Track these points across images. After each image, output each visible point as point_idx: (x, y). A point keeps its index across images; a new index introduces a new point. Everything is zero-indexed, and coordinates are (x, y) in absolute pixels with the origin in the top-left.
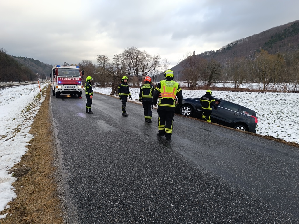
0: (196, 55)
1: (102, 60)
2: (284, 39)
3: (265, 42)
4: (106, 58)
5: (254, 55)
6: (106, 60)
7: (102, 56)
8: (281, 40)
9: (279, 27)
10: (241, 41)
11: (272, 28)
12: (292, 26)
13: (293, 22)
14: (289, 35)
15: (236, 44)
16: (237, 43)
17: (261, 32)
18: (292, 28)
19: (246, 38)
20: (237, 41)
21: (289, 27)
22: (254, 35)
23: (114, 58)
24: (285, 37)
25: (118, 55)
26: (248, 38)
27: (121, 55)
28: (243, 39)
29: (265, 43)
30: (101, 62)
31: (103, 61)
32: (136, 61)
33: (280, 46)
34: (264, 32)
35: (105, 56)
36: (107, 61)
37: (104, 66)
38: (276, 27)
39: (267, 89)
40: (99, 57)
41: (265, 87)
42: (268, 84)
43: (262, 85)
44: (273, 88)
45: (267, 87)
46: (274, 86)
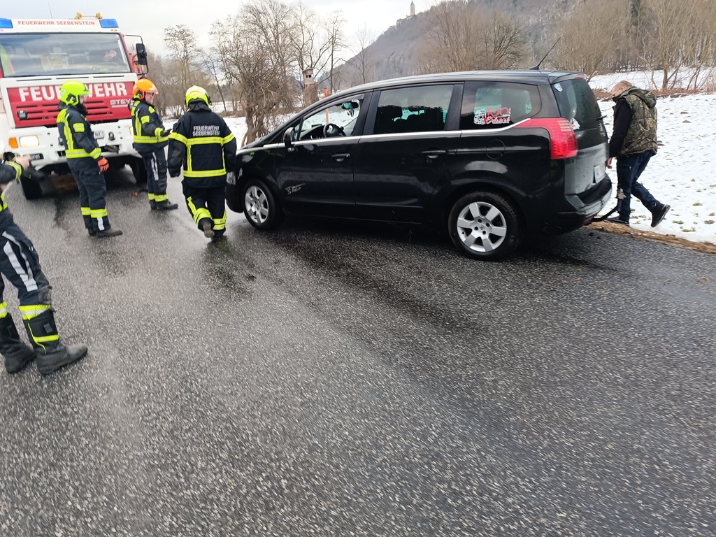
0: (417, 13)
1: (177, 42)
4: (189, 35)
6: (190, 41)
7: (176, 28)
23: (212, 33)
25: (222, 21)
27: (229, 20)
30: (175, 46)
31: (180, 44)
32: (278, 36)
35: (183, 28)
36: (191, 44)
37: (186, 58)
39: (675, 86)
40: (167, 32)
41: (666, 81)
42: (676, 72)
43: (659, 76)
44: (693, 83)
45: (673, 79)
46: (696, 74)
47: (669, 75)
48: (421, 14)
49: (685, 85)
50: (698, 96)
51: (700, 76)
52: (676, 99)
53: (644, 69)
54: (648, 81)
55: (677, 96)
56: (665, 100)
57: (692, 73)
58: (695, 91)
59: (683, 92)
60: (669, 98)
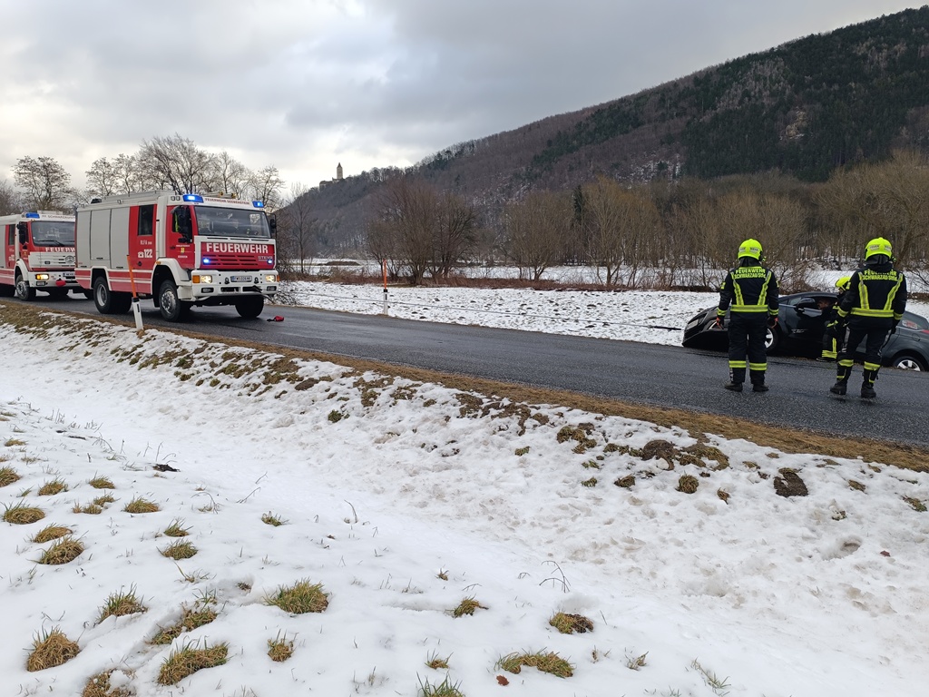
0: (344, 177)
1: (36, 178)
2: (577, 149)
3: (533, 154)
4: (55, 172)
5: (510, 187)
6: (57, 179)
7: (37, 160)
8: (571, 151)
9: (563, 116)
10: (473, 146)
11: (547, 118)
12: (593, 116)
13: (595, 107)
14: (590, 140)
15: (460, 153)
16: (462, 150)
17: (521, 126)
18: (594, 123)
19: (484, 140)
20: (463, 147)
21: (587, 119)
22: (504, 134)
23: (93, 173)
24: (581, 144)
25: (110, 161)
26: (490, 139)
27: (120, 161)
28: (478, 142)
29: (535, 157)
30: (33, 185)
31: (41, 181)
33: (571, 169)
34: (527, 126)
35: (49, 161)
36: (58, 183)
38: (557, 116)
39: (618, 283)
40: (22, 164)
41: (609, 277)
42: (617, 270)
43: (604, 272)
44: (632, 281)
45: (615, 276)
46: (634, 273)
47: (612, 273)
48: (350, 178)
49: (625, 281)
50: (636, 292)
51: (637, 275)
52: (618, 294)
53: (589, 265)
54: (594, 276)
55: (619, 291)
56: (610, 293)
57: (630, 272)
58: (634, 288)
59: (624, 288)
60: (612, 293)
